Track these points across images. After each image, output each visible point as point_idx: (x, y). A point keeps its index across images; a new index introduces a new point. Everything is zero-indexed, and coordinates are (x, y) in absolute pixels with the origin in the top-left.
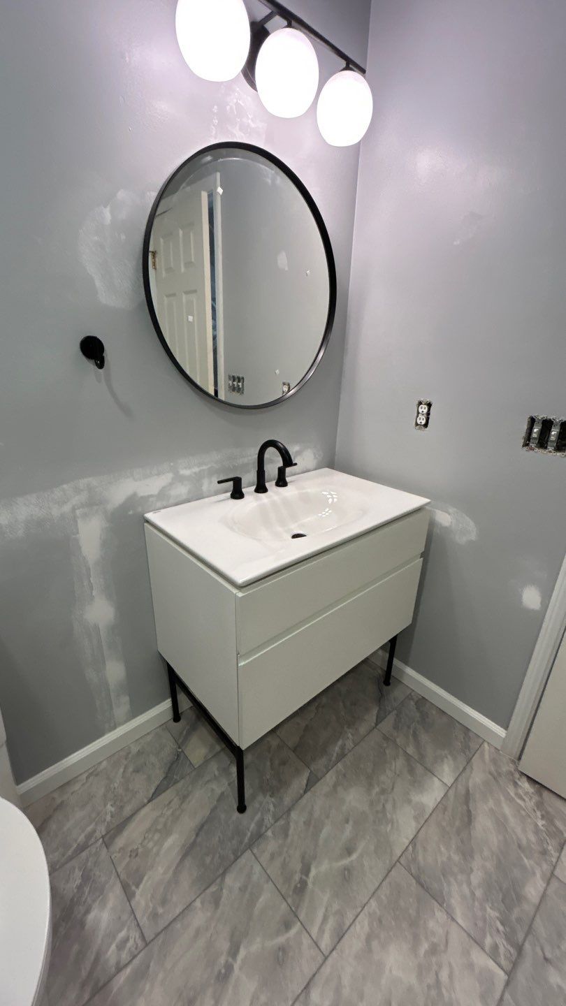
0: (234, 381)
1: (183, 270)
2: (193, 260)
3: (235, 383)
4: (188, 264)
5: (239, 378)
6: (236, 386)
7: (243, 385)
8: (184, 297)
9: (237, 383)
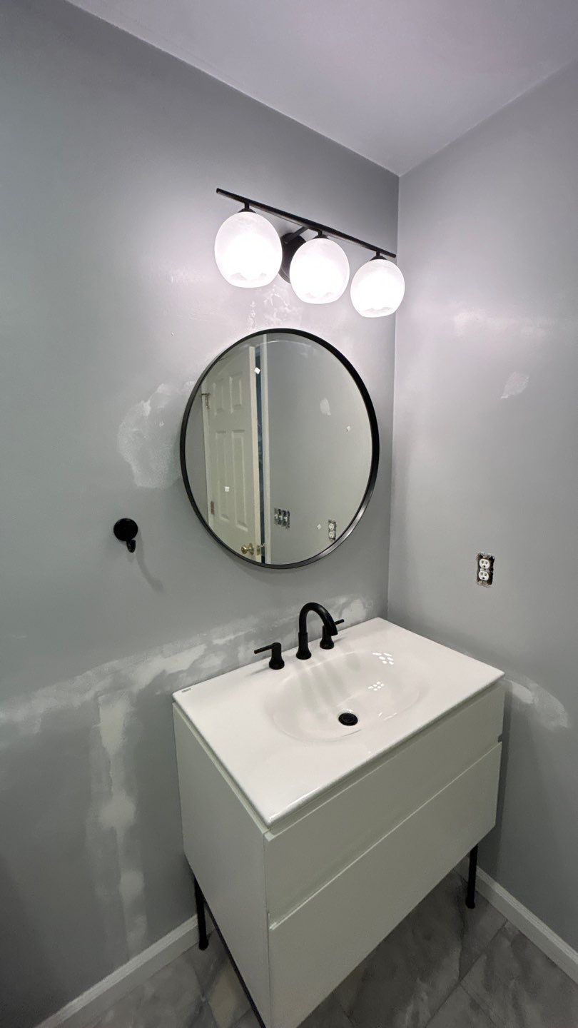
0: (280, 513)
1: (232, 410)
2: (241, 403)
3: (281, 517)
4: (237, 407)
5: (285, 512)
6: (282, 519)
7: (288, 519)
8: (233, 434)
9: (283, 518)
